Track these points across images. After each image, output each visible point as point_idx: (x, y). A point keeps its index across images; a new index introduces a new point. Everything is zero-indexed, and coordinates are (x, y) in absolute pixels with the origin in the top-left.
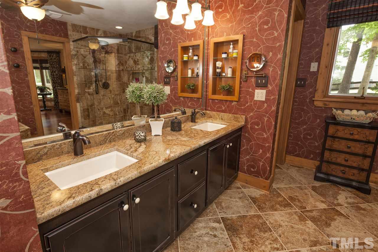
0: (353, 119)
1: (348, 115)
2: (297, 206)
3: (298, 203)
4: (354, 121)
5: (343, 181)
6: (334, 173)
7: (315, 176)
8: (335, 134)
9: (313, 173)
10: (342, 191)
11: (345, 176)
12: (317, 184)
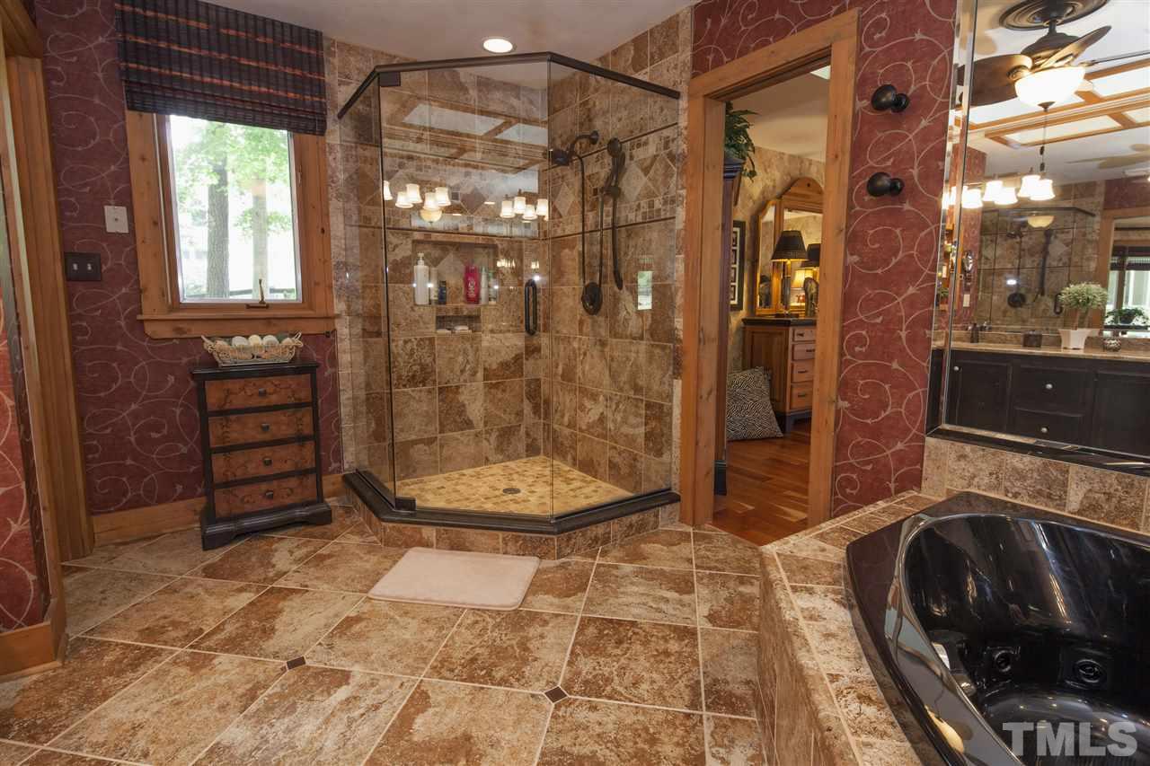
0: (257, 357)
1: (243, 349)
2: (173, 642)
3: (174, 634)
4: (260, 361)
5: (274, 518)
6: (248, 508)
7: (203, 538)
8: (224, 404)
9: (197, 535)
10: (277, 542)
11: (276, 503)
12: (215, 556)
